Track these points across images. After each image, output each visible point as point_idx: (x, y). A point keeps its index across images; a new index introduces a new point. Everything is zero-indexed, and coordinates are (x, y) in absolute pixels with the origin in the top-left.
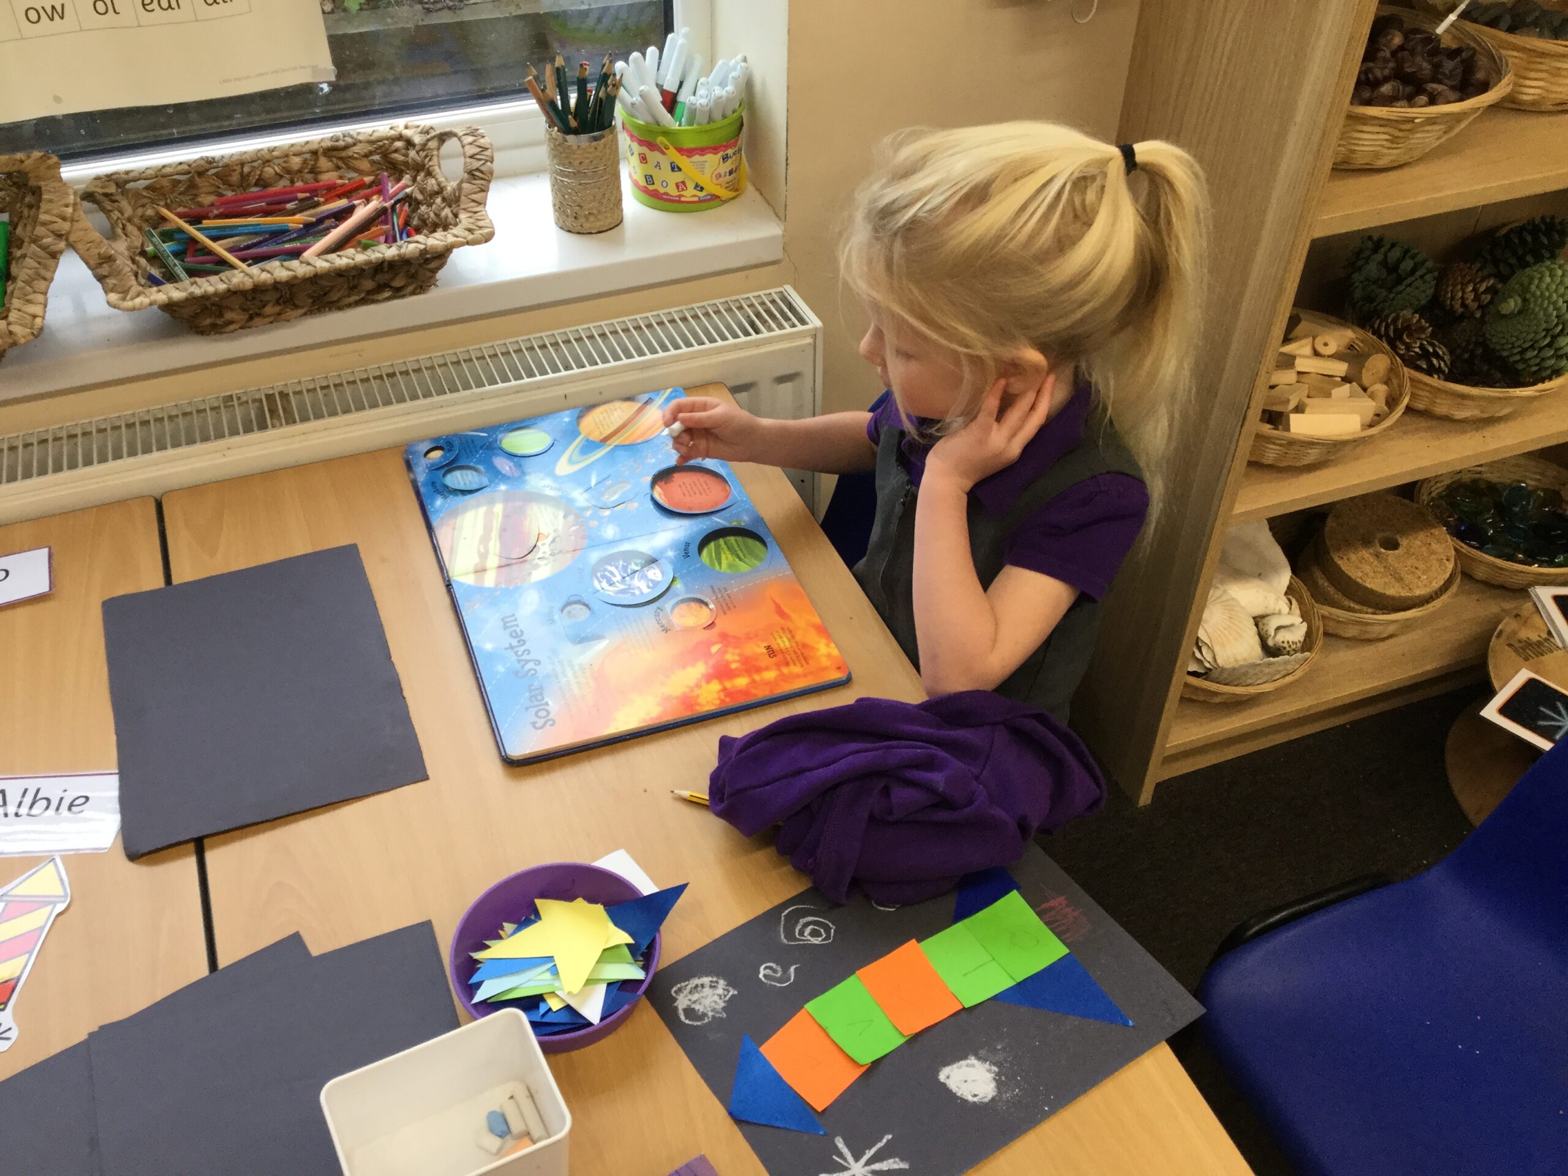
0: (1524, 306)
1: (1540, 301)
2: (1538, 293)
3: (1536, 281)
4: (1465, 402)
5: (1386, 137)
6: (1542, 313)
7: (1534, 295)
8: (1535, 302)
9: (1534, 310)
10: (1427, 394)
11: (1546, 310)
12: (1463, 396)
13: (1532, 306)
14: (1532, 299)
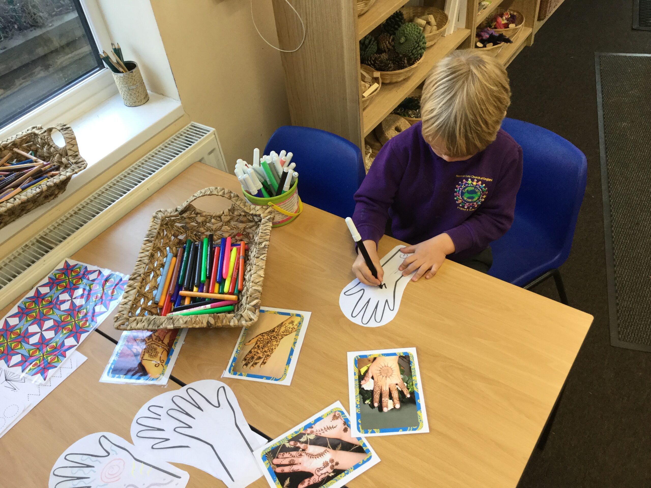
0: (406, 38)
1: (410, 35)
2: (408, 33)
3: (406, 30)
4: (400, 75)
5: (364, 4)
6: (412, 38)
7: (407, 34)
8: (408, 35)
9: (409, 38)
10: (389, 77)
11: (413, 36)
12: (399, 74)
13: (408, 37)
14: (407, 35)
